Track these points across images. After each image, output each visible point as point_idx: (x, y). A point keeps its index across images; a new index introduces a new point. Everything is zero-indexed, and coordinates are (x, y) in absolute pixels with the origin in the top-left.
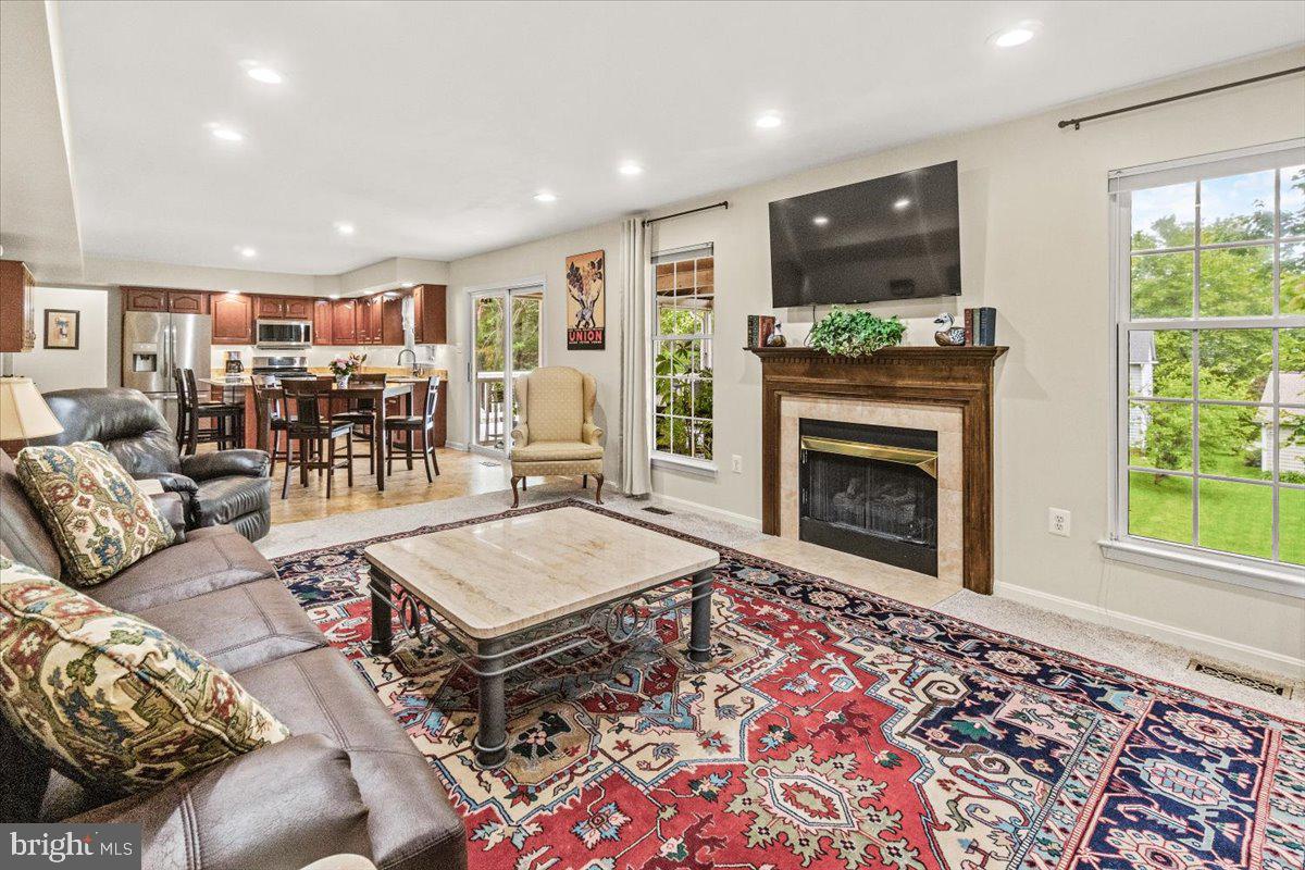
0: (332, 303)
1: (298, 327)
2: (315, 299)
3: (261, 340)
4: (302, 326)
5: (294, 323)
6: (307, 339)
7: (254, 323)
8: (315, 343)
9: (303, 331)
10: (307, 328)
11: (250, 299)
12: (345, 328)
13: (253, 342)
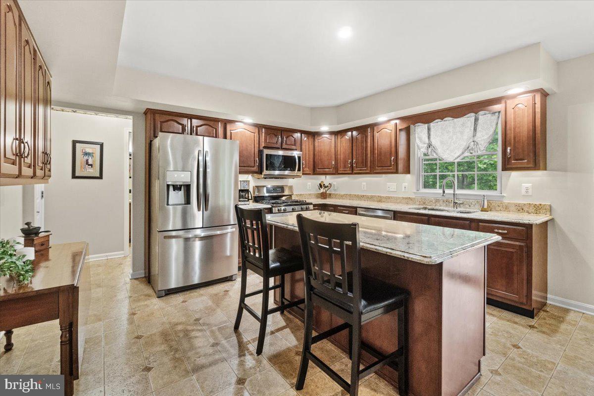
1: (294, 158)
3: (267, 169)
4: (297, 157)
5: (292, 154)
6: (299, 169)
8: (304, 173)
9: (297, 160)
10: (300, 159)
13: (262, 171)
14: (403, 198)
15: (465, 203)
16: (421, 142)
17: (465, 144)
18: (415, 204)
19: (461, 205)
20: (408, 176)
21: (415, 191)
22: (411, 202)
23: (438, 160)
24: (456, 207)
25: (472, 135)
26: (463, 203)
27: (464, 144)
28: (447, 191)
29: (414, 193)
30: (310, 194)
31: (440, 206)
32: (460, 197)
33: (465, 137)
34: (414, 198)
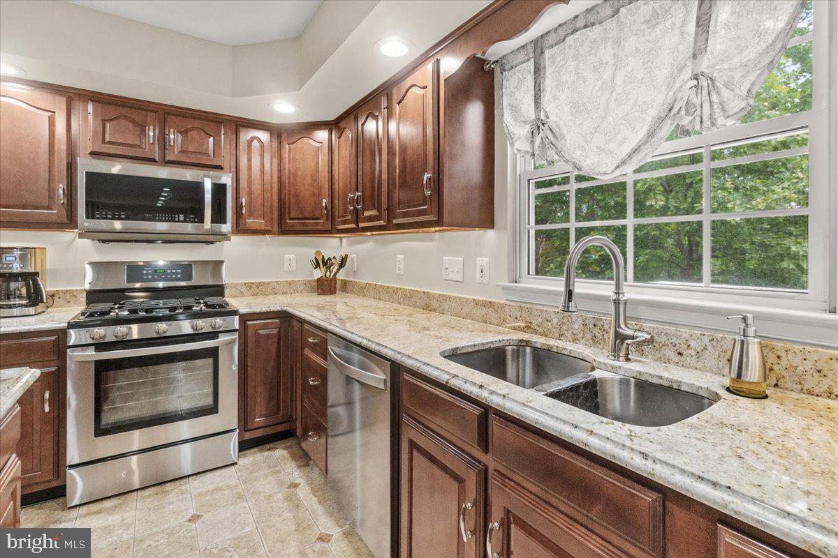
0: (280, 133)
1: (197, 187)
2: (240, 124)
3: (90, 215)
4: (208, 185)
5: (188, 175)
6: (219, 217)
7: (71, 167)
8: (240, 229)
9: (208, 197)
10: (219, 190)
11: (60, 105)
12: (308, 193)
13: (70, 222)
14: (476, 302)
15: (663, 339)
16: (516, 119)
17: (660, 99)
18: (503, 322)
19: (646, 349)
20: (490, 234)
21: (506, 284)
22: (493, 316)
23: (572, 180)
24: (622, 353)
25: (691, 53)
26: (651, 341)
27: (656, 101)
28: (583, 287)
29: (504, 288)
30: (290, 283)
31: (575, 340)
32: (644, 313)
33: (662, 73)
34: (503, 306)
